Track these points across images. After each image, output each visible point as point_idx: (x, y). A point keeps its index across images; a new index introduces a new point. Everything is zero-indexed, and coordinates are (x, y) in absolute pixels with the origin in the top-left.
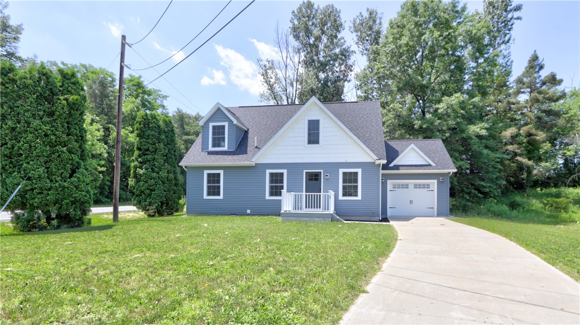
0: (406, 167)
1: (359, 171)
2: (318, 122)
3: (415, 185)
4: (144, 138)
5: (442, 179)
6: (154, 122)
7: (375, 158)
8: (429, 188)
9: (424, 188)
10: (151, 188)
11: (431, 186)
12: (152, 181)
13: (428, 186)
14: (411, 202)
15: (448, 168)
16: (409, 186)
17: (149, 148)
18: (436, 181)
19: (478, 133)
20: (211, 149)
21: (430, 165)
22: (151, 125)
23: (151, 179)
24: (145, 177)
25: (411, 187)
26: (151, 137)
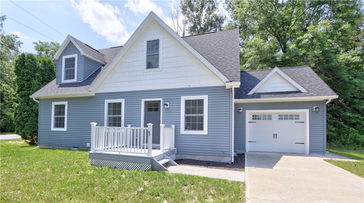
0: (269, 95)
1: (205, 98)
2: (157, 42)
3: (279, 116)
4: (20, 75)
5: (316, 108)
6: (29, 62)
7: (225, 79)
8: (298, 119)
9: (292, 119)
10: (25, 119)
11: (300, 117)
12: (25, 113)
13: (297, 117)
14: (275, 136)
15: (325, 94)
16: (273, 117)
17: (24, 84)
18: (307, 111)
19: (349, 61)
20: (63, 81)
21: (299, 92)
22: (26, 64)
23: (24, 112)
24: (20, 110)
25: (275, 118)
26: (25, 74)
